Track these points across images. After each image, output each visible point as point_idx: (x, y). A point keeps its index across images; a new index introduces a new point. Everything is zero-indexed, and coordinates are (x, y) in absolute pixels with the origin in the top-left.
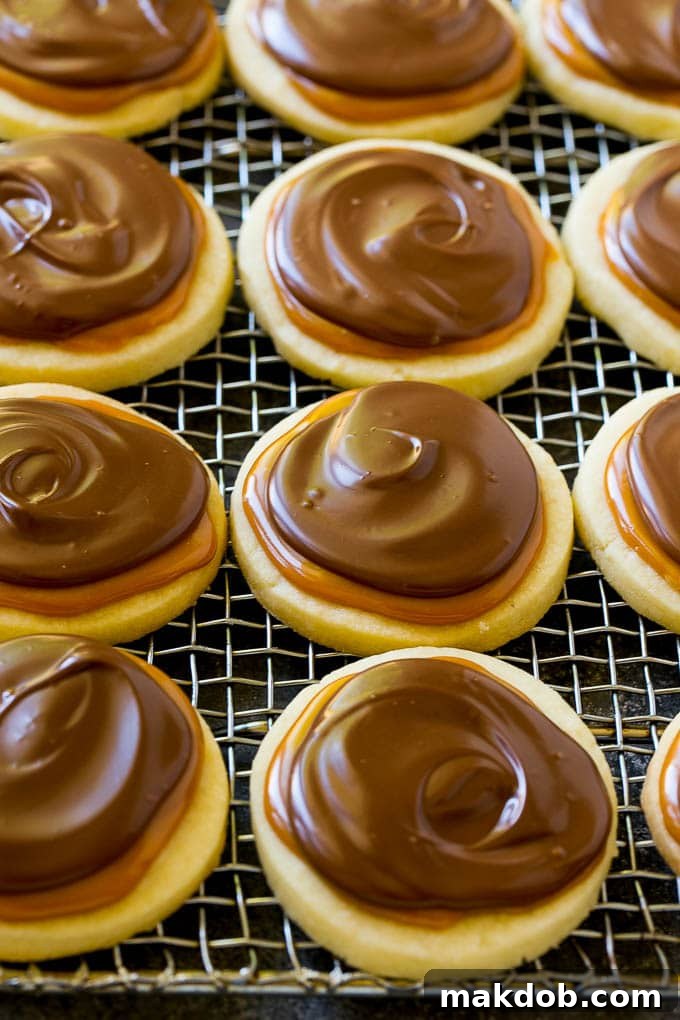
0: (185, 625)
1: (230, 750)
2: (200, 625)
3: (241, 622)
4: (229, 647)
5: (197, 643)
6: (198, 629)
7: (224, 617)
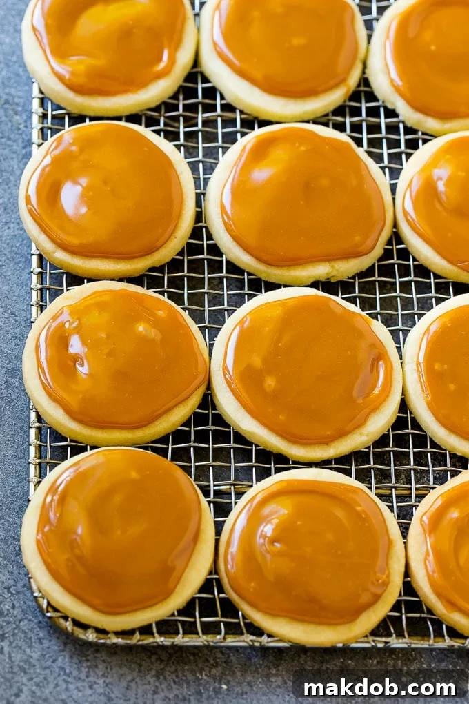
0: (188, 429)
1: (212, 505)
2: (196, 429)
3: (217, 428)
4: (211, 443)
5: (194, 442)
6: (195, 431)
7: (208, 425)
